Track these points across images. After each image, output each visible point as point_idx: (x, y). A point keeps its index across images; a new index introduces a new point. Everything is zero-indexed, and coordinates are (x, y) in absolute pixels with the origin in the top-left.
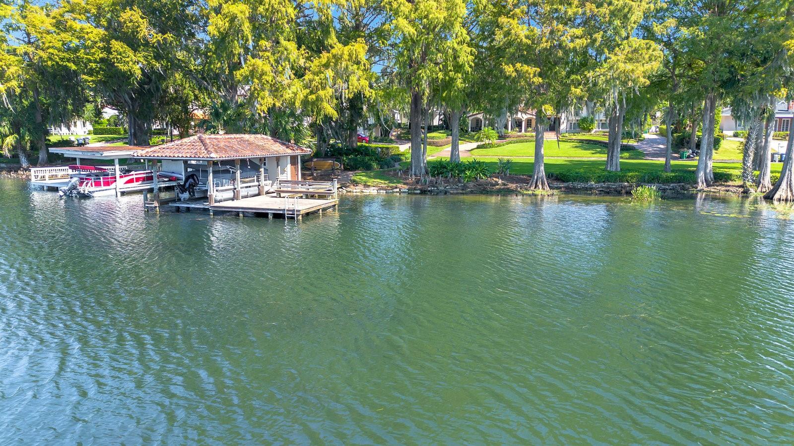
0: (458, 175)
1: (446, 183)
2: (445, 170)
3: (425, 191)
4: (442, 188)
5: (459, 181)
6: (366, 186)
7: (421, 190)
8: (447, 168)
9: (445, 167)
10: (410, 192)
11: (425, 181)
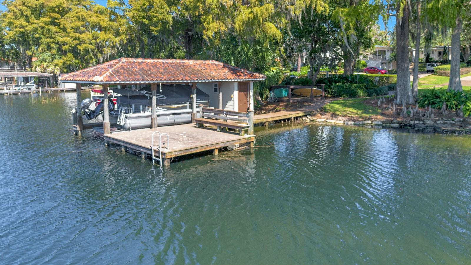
0: (456, 106)
1: (437, 116)
2: (438, 100)
3: (405, 125)
4: (430, 122)
5: (457, 115)
6: (334, 115)
7: (400, 124)
8: (440, 98)
9: (438, 97)
10: (384, 125)
11: (409, 113)
